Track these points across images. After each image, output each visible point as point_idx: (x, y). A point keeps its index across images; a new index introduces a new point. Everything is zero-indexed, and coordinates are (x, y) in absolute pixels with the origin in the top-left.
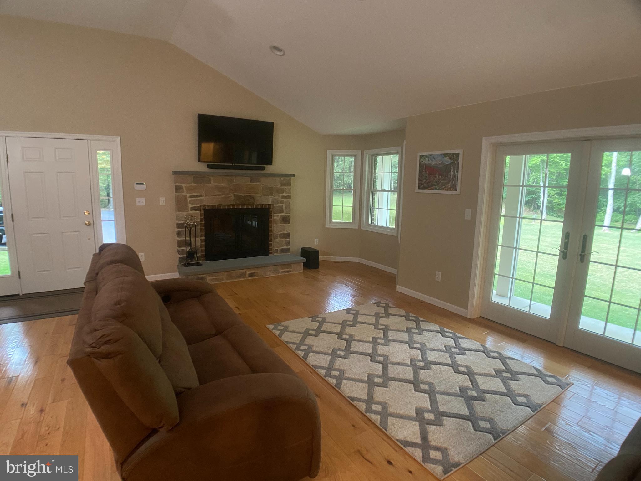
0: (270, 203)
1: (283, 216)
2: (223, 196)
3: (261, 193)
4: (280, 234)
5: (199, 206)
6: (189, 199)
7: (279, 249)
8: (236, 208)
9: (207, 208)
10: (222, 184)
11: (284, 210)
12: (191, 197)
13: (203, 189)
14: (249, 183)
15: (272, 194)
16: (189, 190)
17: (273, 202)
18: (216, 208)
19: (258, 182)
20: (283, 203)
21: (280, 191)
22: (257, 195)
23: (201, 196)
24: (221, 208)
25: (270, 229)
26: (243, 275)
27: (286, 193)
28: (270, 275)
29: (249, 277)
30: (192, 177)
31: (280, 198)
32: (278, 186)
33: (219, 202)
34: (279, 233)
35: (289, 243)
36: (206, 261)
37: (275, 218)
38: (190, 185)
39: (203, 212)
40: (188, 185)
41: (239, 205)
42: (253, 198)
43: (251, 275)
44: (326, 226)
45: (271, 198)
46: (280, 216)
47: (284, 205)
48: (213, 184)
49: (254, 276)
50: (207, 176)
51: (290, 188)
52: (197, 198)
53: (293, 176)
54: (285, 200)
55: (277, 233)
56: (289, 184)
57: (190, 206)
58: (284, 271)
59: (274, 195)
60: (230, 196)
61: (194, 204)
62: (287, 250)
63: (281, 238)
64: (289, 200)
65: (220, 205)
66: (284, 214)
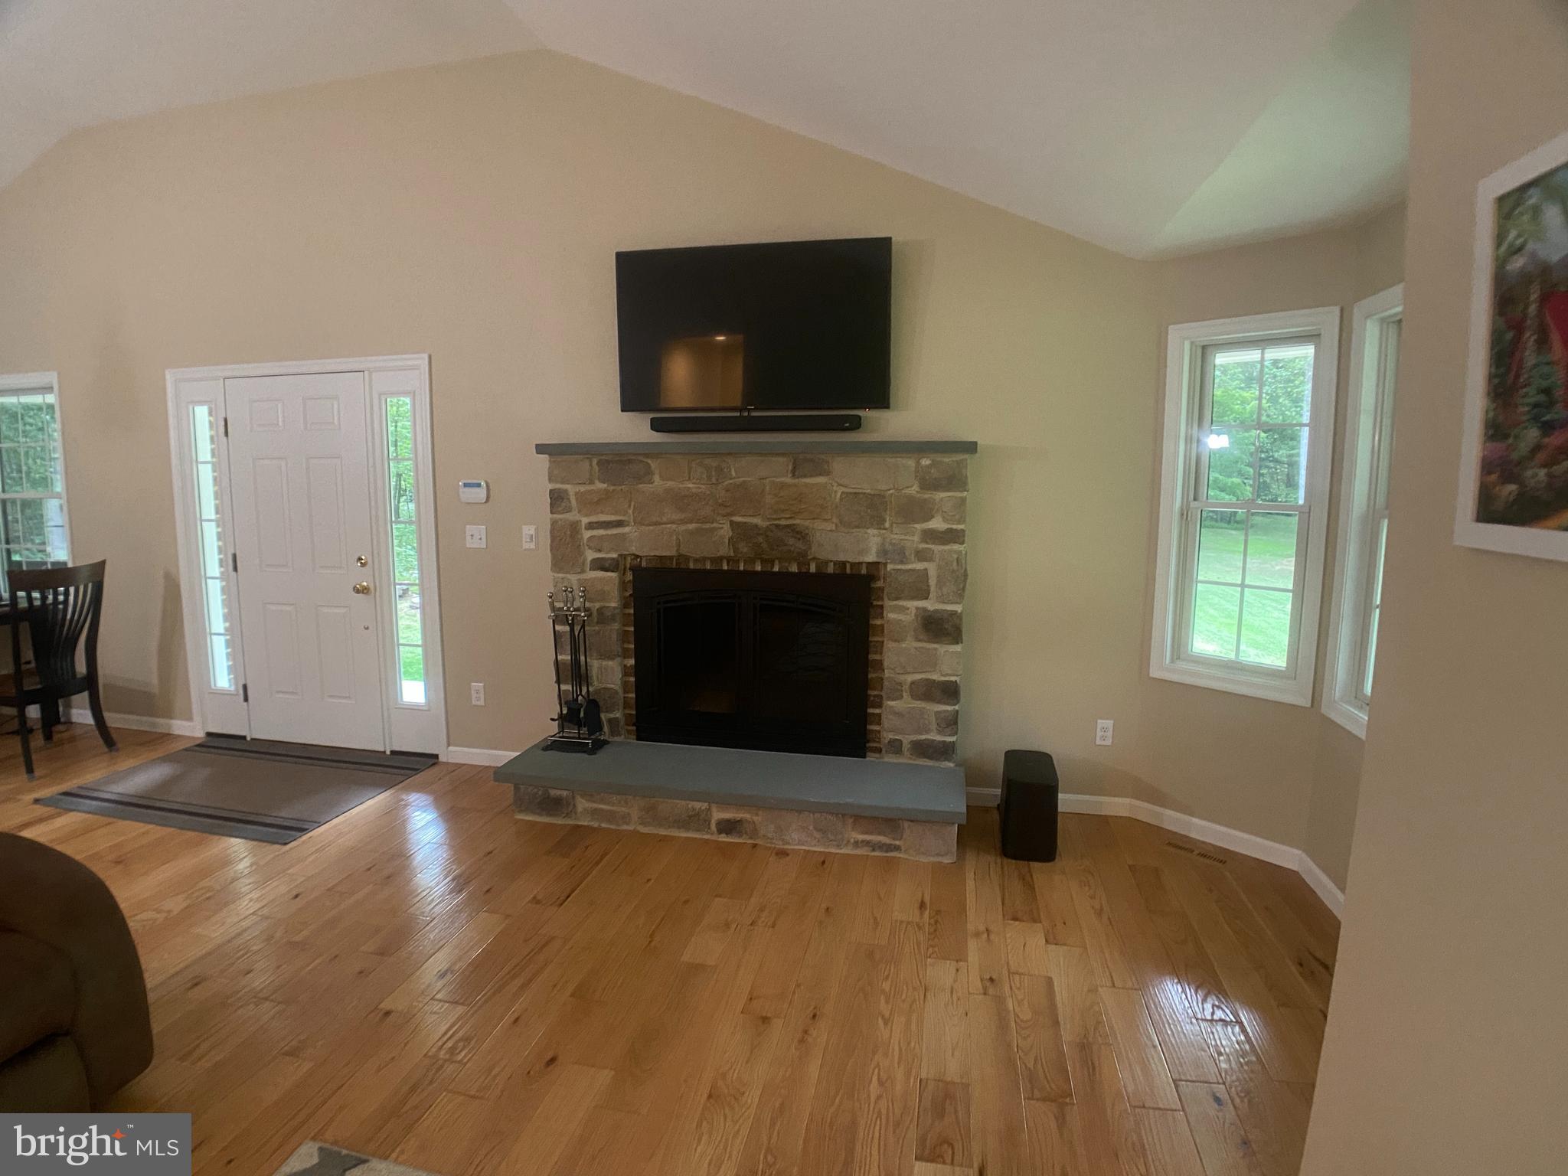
0: (871, 558)
1: (925, 610)
2: (692, 526)
3: (835, 520)
4: (913, 683)
5: (615, 555)
6: (587, 534)
7: (907, 740)
8: (742, 568)
9: (644, 564)
10: (691, 485)
11: (932, 589)
12: (591, 526)
13: (630, 501)
14: (788, 480)
15: (879, 523)
16: (588, 503)
17: (883, 551)
18: (674, 566)
19: (820, 475)
20: (930, 560)
21: (914, 511)
22: (818, 525)
23: (619, 524)
24: (691, 566)
25: (872, 657)
26: (696, 820)
27: (945, 520)
28: (800, 843)
29: (720, 831)
30: (595, 462)
31: (916, 538)
32: (907, 491)
33: (679, 545)
34: (910, 678)
35: (951, 723)
36: (638, 739)
37: (892, 616)
38: (592, 487)
39: (629, 576)
40: (582, 489)
41: (752, 561)
42: (801, 535)
43: (728, 827)
44: (1155, 672)
45: (878, 540)
46: (914, 611)
47: (932, 569)
48: (658, 483)
49: (740, 834)
50: (641, 458)
51: (963, 500)
52: (610, 532)
53: (971, 447)
54: (937, 548)
55: (902, 678)
56: (955, 481)
57: (591, 555)
58: (867, 843)
59: (887, 525)
60: (715, 525)
61: (600, 551)
62: (944, 751)
63: (915, 696)
64: (956, 547)
65: (682, 558)
66: (930, 605)
